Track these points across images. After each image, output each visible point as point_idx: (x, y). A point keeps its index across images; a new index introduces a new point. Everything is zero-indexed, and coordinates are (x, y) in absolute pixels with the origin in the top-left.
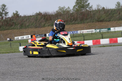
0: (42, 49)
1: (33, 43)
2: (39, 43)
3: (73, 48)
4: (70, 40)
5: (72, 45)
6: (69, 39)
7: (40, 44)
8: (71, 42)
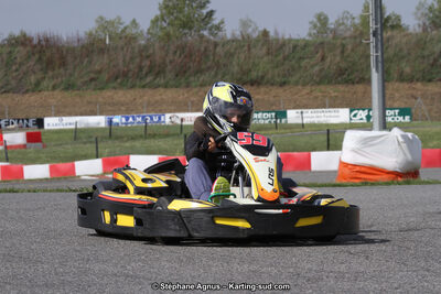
0: (151, 205)
1: (121, 177)
2: (144, 180)
3: (281, 211)
4: (275, 178)
5: (277, 201)
6: (271, 171)
7: (149, 185)
8: (276, 186)
